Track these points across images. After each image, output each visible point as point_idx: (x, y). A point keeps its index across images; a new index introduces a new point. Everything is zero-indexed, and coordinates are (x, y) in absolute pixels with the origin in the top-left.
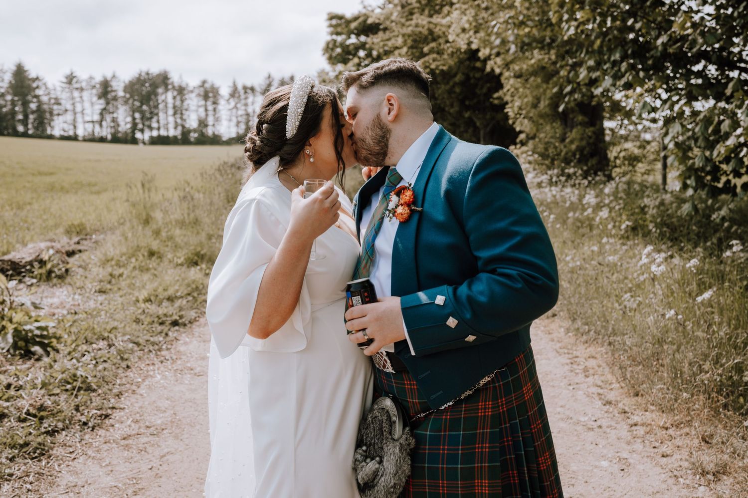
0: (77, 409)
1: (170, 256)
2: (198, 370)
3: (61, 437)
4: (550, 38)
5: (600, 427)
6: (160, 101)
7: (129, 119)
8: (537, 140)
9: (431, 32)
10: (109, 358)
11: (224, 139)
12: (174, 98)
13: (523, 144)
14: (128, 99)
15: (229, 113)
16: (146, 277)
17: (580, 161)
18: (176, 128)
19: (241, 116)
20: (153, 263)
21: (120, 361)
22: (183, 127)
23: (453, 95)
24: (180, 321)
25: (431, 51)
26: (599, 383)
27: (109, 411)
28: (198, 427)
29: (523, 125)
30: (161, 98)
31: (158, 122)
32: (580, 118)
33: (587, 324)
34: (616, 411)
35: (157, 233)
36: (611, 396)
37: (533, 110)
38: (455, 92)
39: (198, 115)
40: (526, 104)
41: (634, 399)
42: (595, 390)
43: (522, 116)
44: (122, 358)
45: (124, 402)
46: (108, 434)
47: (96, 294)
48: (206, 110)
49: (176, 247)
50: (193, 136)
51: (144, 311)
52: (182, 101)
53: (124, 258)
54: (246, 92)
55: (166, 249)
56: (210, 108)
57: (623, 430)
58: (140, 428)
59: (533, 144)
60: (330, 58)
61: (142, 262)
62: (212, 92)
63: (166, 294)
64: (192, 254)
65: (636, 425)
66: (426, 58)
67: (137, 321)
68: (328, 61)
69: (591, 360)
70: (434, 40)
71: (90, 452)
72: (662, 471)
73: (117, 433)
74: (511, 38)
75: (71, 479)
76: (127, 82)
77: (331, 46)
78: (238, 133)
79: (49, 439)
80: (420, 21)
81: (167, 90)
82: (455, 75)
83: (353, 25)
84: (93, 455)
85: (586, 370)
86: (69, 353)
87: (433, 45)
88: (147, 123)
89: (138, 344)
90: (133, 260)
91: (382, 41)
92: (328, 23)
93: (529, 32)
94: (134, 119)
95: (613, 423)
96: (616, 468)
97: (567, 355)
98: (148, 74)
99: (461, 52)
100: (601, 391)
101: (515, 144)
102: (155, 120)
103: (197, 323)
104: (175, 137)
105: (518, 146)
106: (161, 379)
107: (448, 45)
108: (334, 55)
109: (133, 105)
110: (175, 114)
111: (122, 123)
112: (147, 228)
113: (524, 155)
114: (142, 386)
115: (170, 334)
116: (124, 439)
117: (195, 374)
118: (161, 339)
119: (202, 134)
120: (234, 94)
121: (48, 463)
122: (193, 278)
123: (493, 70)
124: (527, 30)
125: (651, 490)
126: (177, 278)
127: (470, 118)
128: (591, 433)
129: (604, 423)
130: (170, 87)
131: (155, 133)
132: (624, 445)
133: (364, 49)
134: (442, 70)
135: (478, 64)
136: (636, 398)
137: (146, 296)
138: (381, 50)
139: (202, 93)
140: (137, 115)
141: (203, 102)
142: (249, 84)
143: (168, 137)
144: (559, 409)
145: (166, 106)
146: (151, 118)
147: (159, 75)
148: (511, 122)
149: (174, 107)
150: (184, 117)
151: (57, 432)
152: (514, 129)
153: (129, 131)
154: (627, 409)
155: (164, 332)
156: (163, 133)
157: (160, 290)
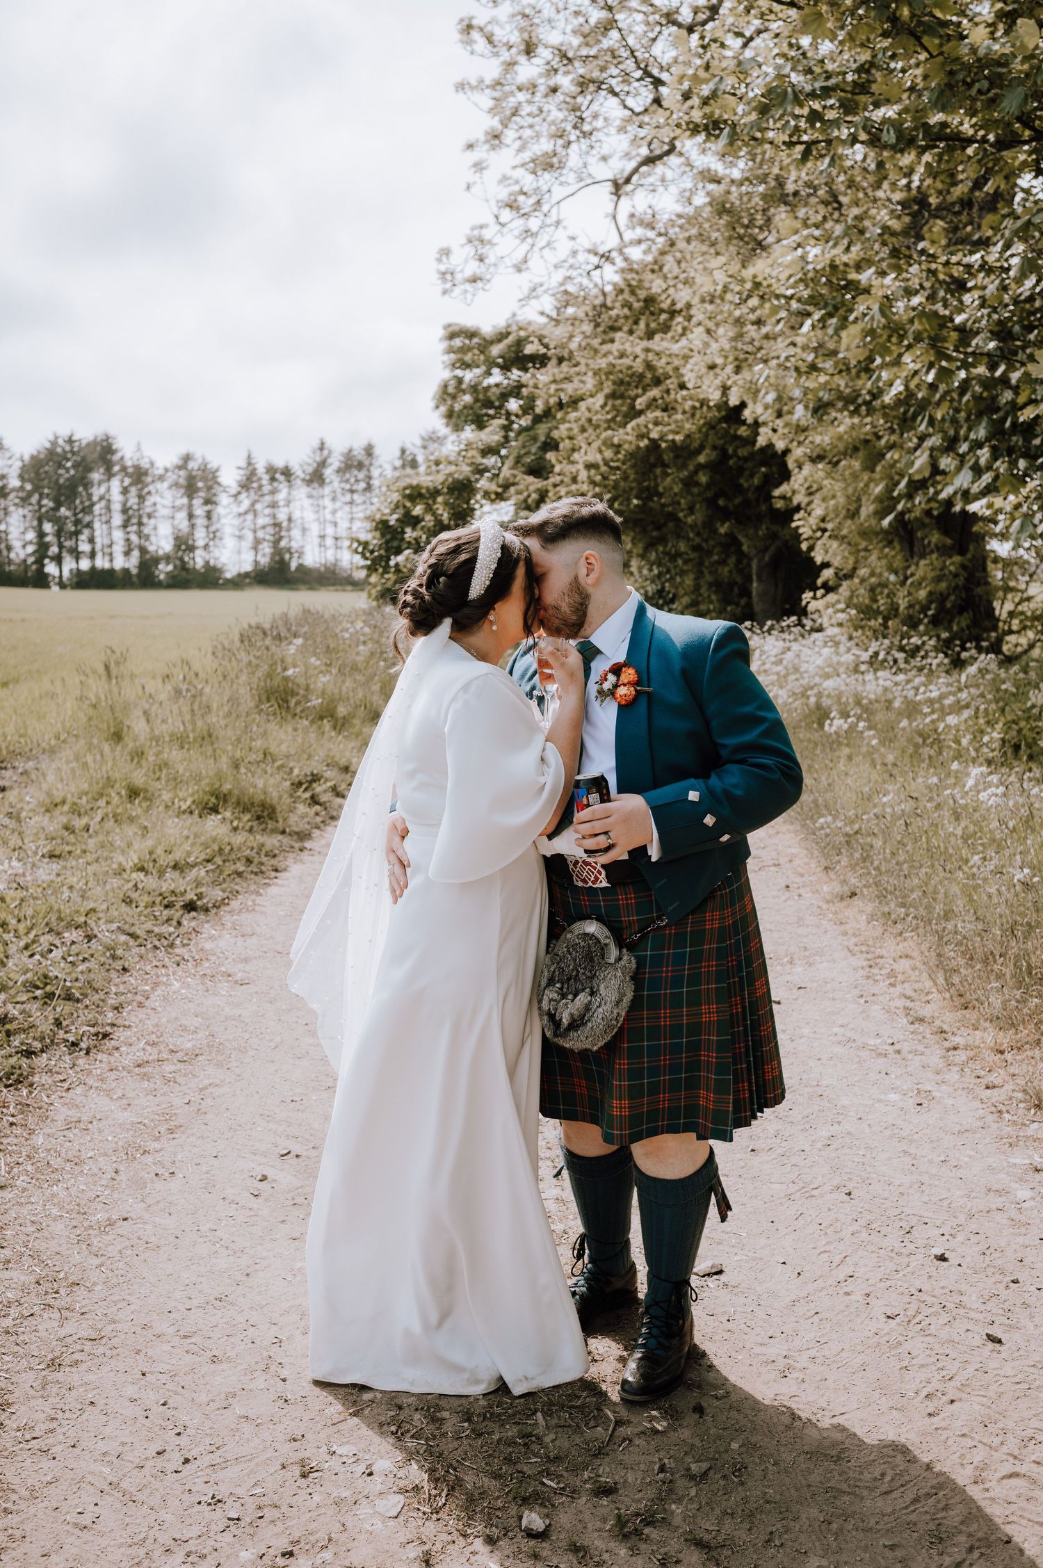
0: (58, 1023)
1: (166, 796)
2: (239, 976)
3: (42, 1060)
4: (869, 392)
5: (898, 1052)
6: (95, 498)
7: (31, 535)
8: (856, 580)
9: (649, 366)
10: (92, 956)
11: (228, 575)
12: (125, 491)
13: (828, 588)
14: (30, 495)
15: (236, 522)
16: (130, 830)
17: (935, 622)
18: (127, 553)
19: (264, 527)
20: (136, 809)
21: (111, 961)
22: (143, 551)
23: (695, 490)
24: (199, 903)
25: (652, 404)
26: (909, 992)
27: (108, 1029)
28: (251, 1053)
29: (826, 552)
30: (97, 492)
31: (91, 540)
32: (935, 538)
33: (903, 905)
34: (928, 1031)
35: (138, 755)
36: (926, 1011)
37: (849, 522)
38: (697, 484)
39: (174, 527)
40: (836, 511)
41: (960, 1013)
42: (901, 1003)
43: (827, 534)
44: (114, 957)
45: (131, 1016)
46: (112, 1059)
47: (46, 860)
48: (191, 516)
49: (176, 781)
50: (164, 570)
51: (136, 885)
52: (141, 498)
53: (84, 799)
54: (273, 479)
55: (158, 785)
56: (200, 511)
57: (935, 1057)
58: (160, 1052)
59: (849, 586)
60: (450, 415)
61: (118, 807)
62: (204, 479)
63: (170, 859)
64: (205, 793)
65: (955, 1049)
66: (641, 420)
67: (128, 901)
68: (444, 421)
69: (904, 961)
70: (657, 382)
71: (90, 1081)
72: (981, 1106)
73: (128, 1056)
74: (797, 393)
75: (70, 1113)
76: (27, 458)
77: (451, 390)
78: (256, 562)
79: (24, 1062)
80: (627, 346)
81: (110, 475)
82: (699, 451)
83: (496, 350)
84: (95, 1084)
85: (892, 974)
86: (26, 947)
87: (655, 392)
88: (68, 544)
89: (133, 936)
90: (102, 803)
91: (554, 381)
92: (445, 345)
93: (827, 383)
94: (41, 535)
95: (921, 1048)
96: (912, 1102)
97: (865, 955)
98: (70, 441)
99: (709, 407)
100: (909, 1004)
101: (814, 588)
102: (84, 537)
103: (227, 908)
104: (126, 571)
105: (820, 593)
106: (182, 988)
107: (684, 392)
108: (457, 407)
109: (41, 506)
110: (125, 526)
111: (17, 544)
112: (119, 748)
113: (830, 610)
114: (153, 997)
115: (185, 922)
116: (139, 1066)
117: (236, 982)
118: (172, 929)
119: (183, 566)
120: (249, 482)
121: (31, 1093)
122: (214, 834)
123: (771, 446)
124: (823, 379)
125: (958, 1128)
126: (186, 833)
127: (731, 536)
128: (882, 1060)
129: (905, 1047)
130: (116, 468)
131: (85, 565)
132: (930, 1075)
133: (518, 396)
134: (673, 441)
135: (743, 431)
136: (964, 1012)
137: (136, 861)
138: (552, 401)
139: (182, 481)
140: (48, 527)
141: (185, 500)
142: (280, 463)
143: (111, 572)
144: (836, 1030)
145: (108, 508)
146: (77, 533)
147: (94, 443)
148: (804, 546)
149: (125, 511)
150: (146, 530)
151: (34, 1053)
152: (812, 560)
153: (31, 560)
154: (945, 1027)
155: (175, 918)
156: (101, 563)
157: (160, 851)
